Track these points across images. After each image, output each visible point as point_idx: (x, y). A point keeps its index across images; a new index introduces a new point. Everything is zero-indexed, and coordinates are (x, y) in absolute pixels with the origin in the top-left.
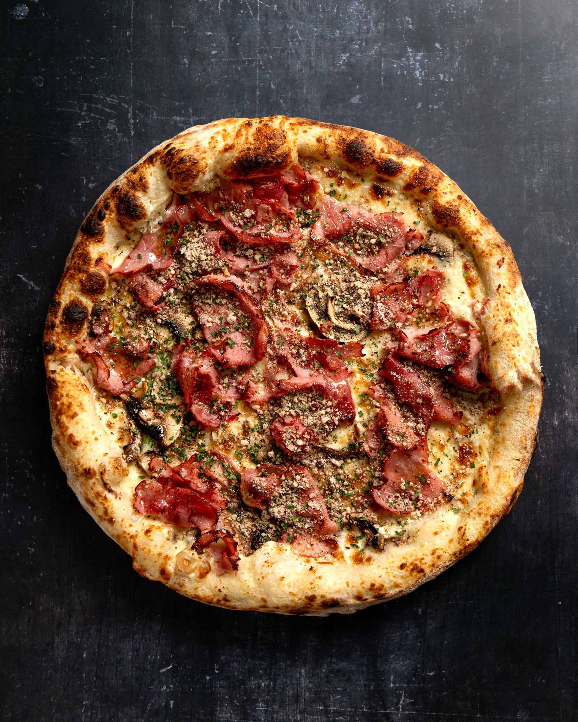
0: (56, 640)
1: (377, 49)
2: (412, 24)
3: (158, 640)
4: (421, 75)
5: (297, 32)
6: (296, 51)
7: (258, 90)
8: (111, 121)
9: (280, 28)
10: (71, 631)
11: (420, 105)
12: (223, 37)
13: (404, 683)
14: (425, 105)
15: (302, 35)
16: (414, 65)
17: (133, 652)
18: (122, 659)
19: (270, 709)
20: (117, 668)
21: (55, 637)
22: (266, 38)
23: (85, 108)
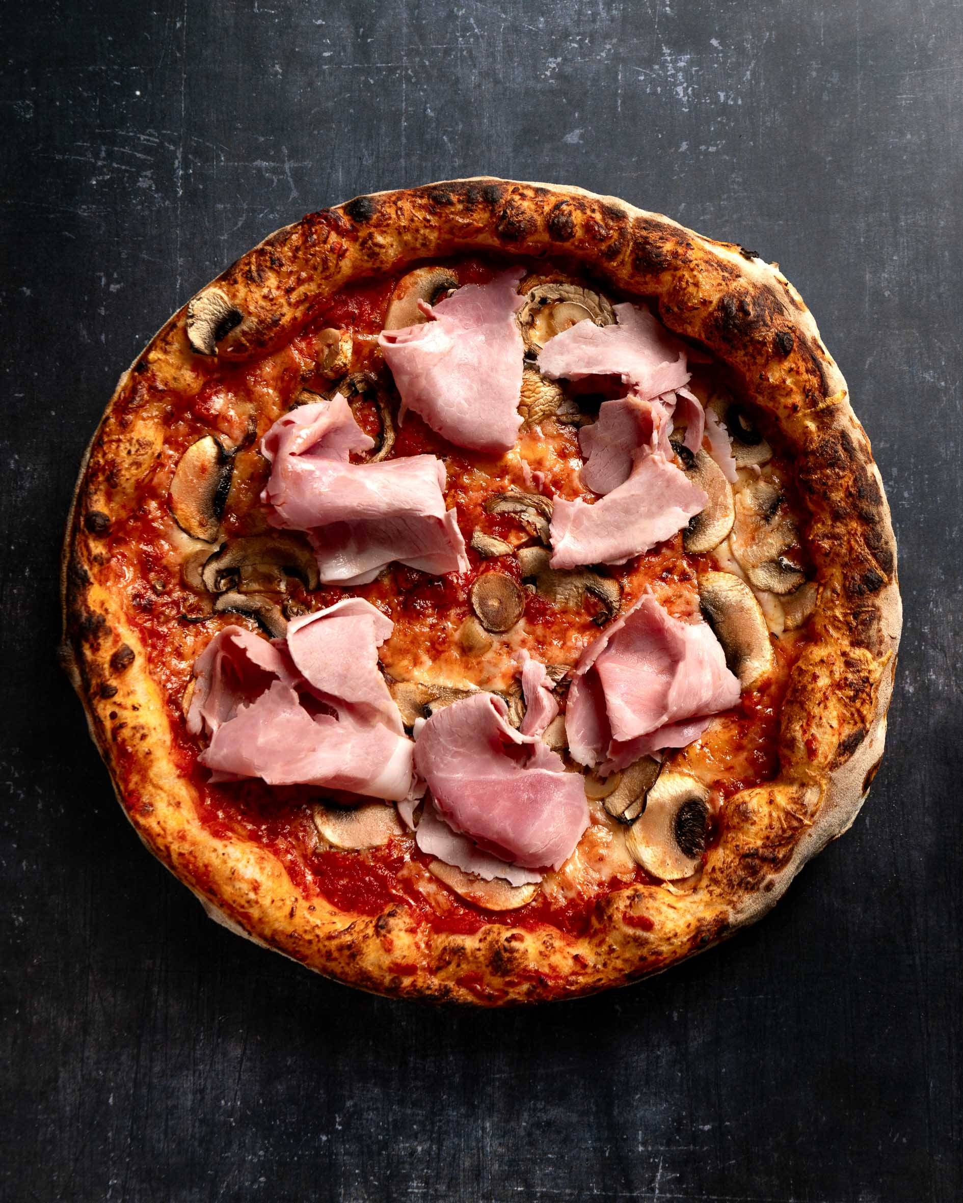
0: (62, 1075)
1: (610, 50)
2: (670, 6)
3: (237, 1074)
4: (686, 93)
5: (472, 21)
6: (470, 52)
7: (403, 119)
8: (144, 173)
9: (442, 14)
10: (88, 1058)
11: (684, 146)
12: (344, 28)
13: (662, 1145)
14: (694, 147)
15: (480, 23)
16: (673, 76)
17: (194, 1094)
18: (175, 1107)
19: (431, 1192)
20: (167, 1120)
21: (61, 1069)
22: (419, 30)
23: (103, 154)
